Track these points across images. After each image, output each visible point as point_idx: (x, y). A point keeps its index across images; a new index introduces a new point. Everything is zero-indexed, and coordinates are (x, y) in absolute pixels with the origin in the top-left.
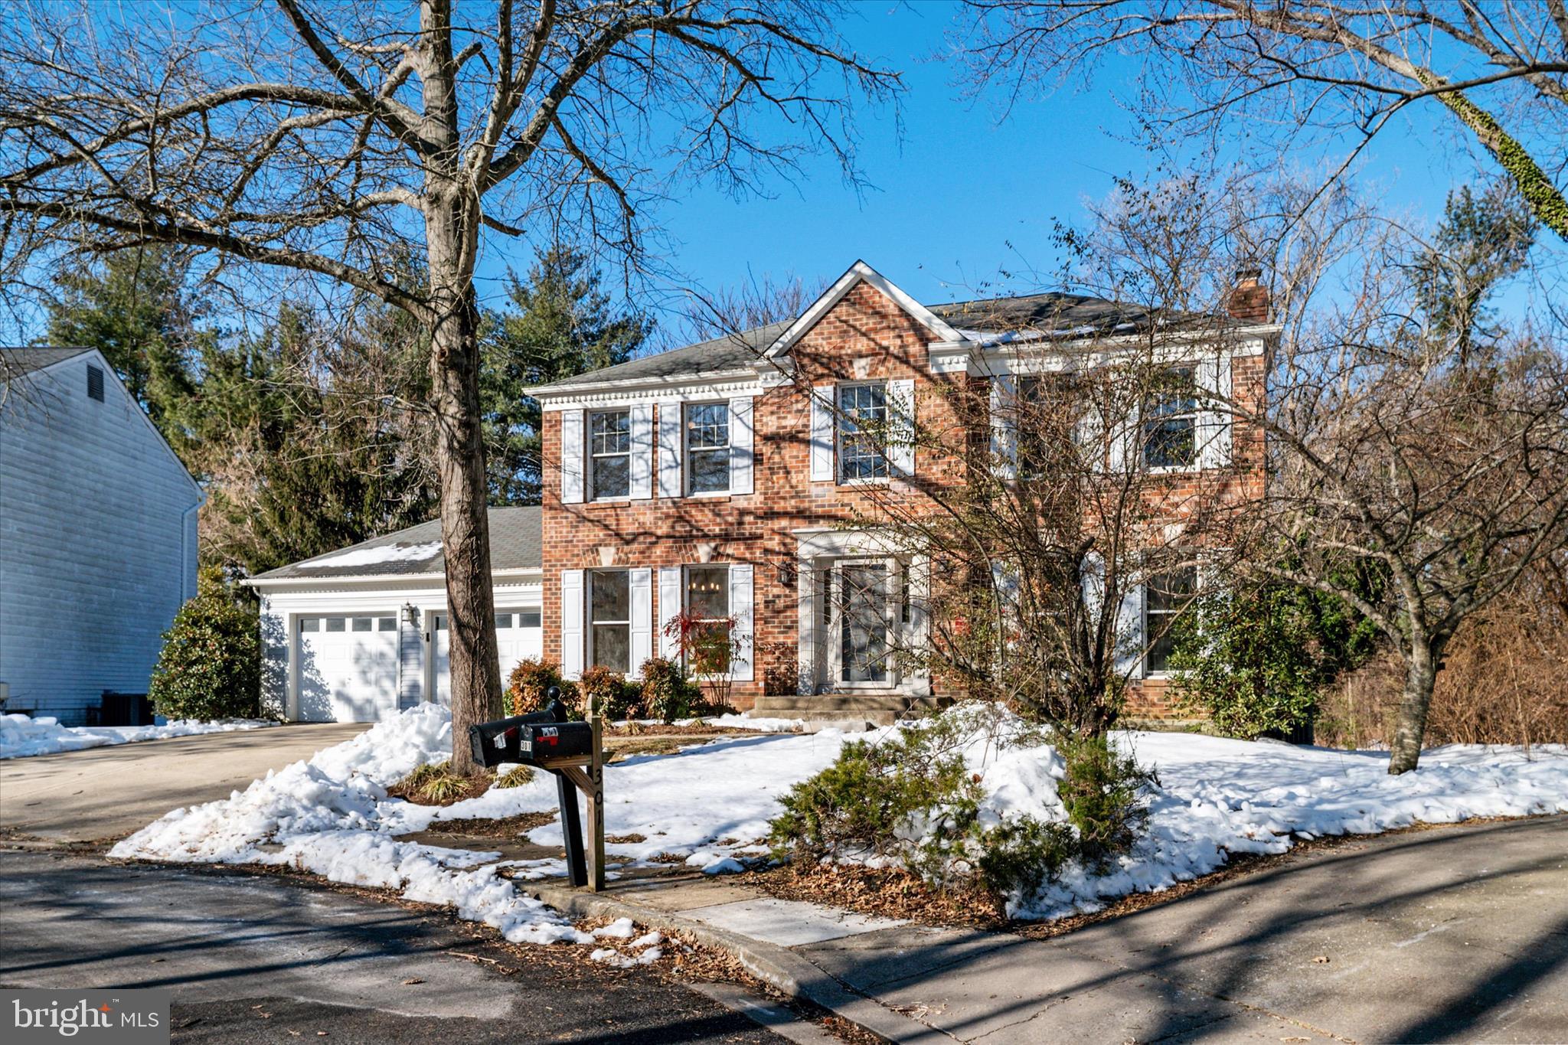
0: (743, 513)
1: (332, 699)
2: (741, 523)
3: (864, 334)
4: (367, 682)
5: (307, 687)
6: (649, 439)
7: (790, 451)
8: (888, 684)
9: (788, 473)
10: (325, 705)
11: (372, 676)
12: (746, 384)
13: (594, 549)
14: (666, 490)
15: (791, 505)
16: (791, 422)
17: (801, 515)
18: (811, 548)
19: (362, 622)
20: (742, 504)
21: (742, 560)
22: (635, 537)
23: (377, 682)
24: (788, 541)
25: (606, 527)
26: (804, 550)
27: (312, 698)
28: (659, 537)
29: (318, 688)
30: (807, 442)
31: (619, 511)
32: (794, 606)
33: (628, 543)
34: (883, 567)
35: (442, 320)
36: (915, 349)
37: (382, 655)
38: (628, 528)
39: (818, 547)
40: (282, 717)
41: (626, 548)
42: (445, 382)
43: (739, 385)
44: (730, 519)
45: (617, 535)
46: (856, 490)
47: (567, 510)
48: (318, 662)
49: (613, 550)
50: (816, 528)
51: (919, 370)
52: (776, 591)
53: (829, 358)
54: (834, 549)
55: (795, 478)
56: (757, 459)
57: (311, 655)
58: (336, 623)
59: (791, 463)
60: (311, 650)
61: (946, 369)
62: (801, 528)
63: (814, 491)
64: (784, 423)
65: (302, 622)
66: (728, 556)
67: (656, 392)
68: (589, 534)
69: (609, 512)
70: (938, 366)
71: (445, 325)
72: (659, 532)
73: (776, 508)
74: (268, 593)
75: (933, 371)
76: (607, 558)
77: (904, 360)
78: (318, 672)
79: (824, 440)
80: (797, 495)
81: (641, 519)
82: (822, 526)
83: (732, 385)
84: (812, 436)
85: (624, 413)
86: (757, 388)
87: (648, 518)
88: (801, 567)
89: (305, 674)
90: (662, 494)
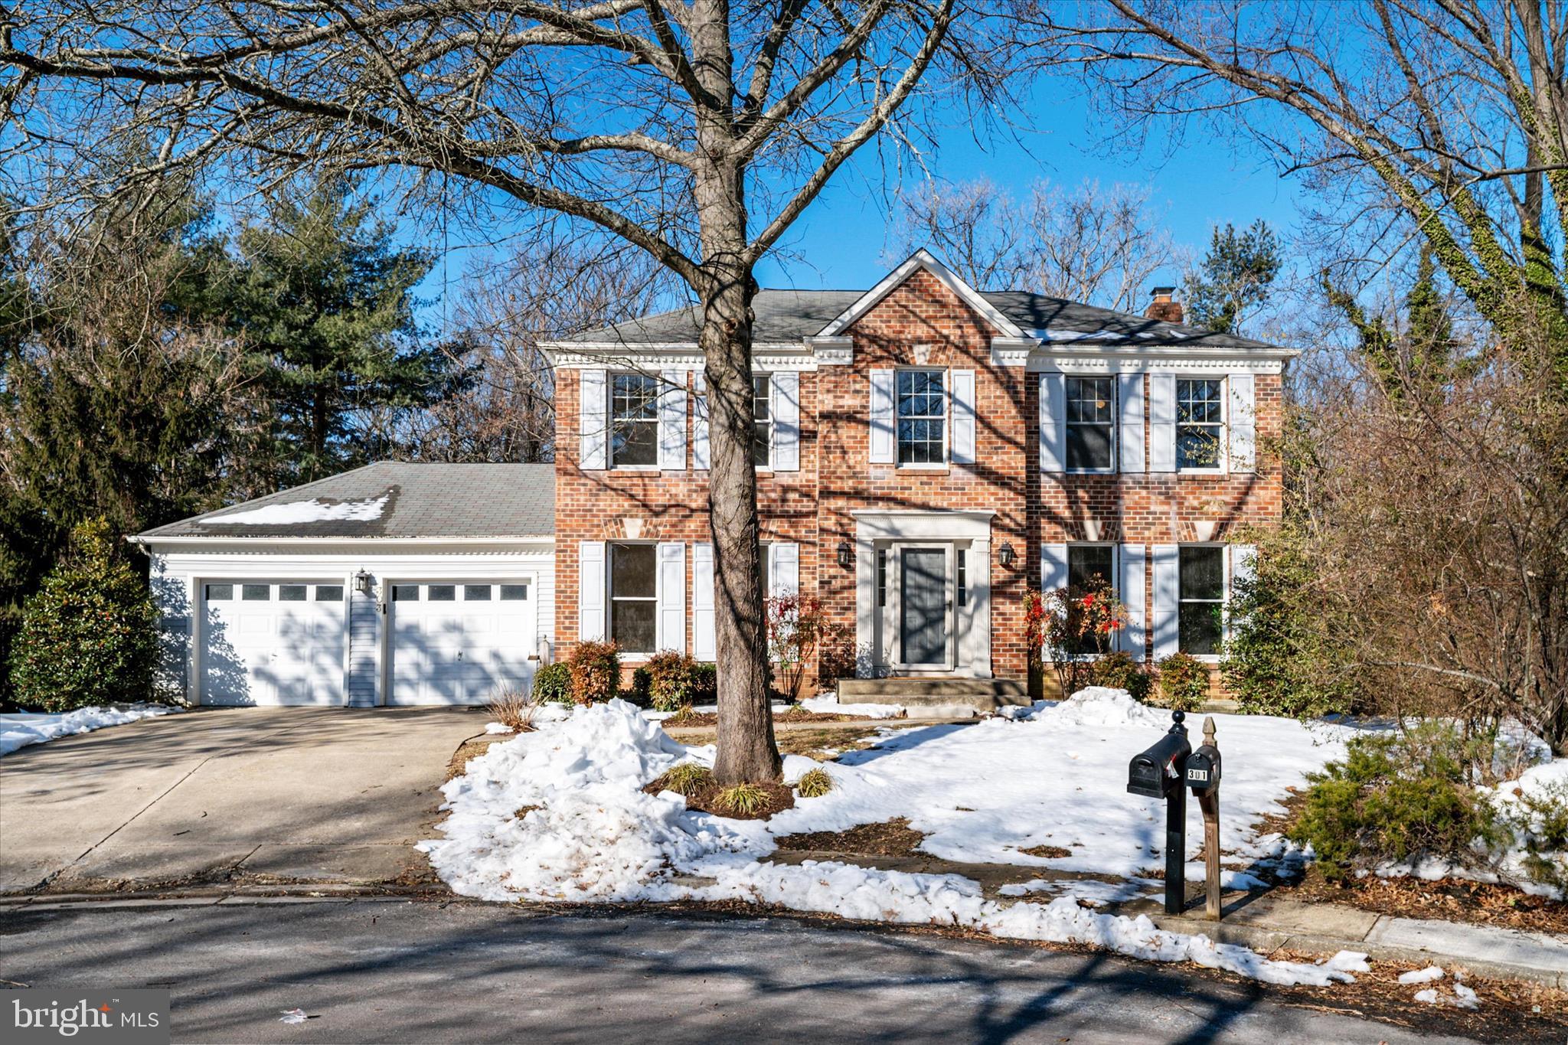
0: (786, 489)
1: (249, 679)
2: (784, 500)
3: (924, 321)
4: (298, 658)
5: (214, 665)
6: (683, 406)
7: (847, 433)
8: (948, 666)
9: (844, 452)
10: (239, 686)
11: (305, 651)
12: (792, 359)
13: (618, 519)
14: (702, 462)
15: (848, 485)
16: (849, 402)
17: (857, 495)
18: (871, 530)
19: (294, 591)
20: (787, 480)
21: (785, 538)
22: (666, 508)
23: (312, 658)
24: (845, 521)
25: (632, 497)
26: (861, 531)
27: (221, 678)
28: (692, 511)
29: (231, 666)
30: (867, 423)
31: (647, 481)
32: (852, 586)
33: (657, 514)
34: (942, 551)
35: (724, 287)
36: (975, 340)
37: (320, 627)
38: (658, 499)
39: (878, 529)
40: (181, 700)
41: (655, 520)
42: (729, 355)
43: (784, 359)
44: (773, 495)
45: (645, 506)
46: (914, 474)
47: (585, 476)
48: (229, 636)
49: (640, 522)
50: (874, 510)
51: (979, 361)
52: (832, 571)
53: (889, 341)
54: (893, 531)
55: (852, 459)
56: (806, 436)
57: (221, 626)
58: (257, 590)
59: (847, 443)
60: (220, 621)
61: (1007, 363)
62: (858, 508)
63: (873, 472)
64: (841, 402)
65: (209, 589)
66: (771, 533)
67: (692, 359)
68: (612, 504)
69: (636, 481)
70: (997, 358)
71: (727, 293)
72: (694, 505)
73: (833, 487)
74: (161, 553)
75: (992, 363)
76: (633, 530)
77: (964, 349)
78: (230, 647)
79: (885, 422)
80: (855, 475)
81: (673, 491)
82: (880, 508)
83: (777, 359)
84: (871, 417)
85: (652, 377)
86: (810, 364)
87: (681, 490)
88: (858, 549)
89: (211, 649)
90: (697, 465)
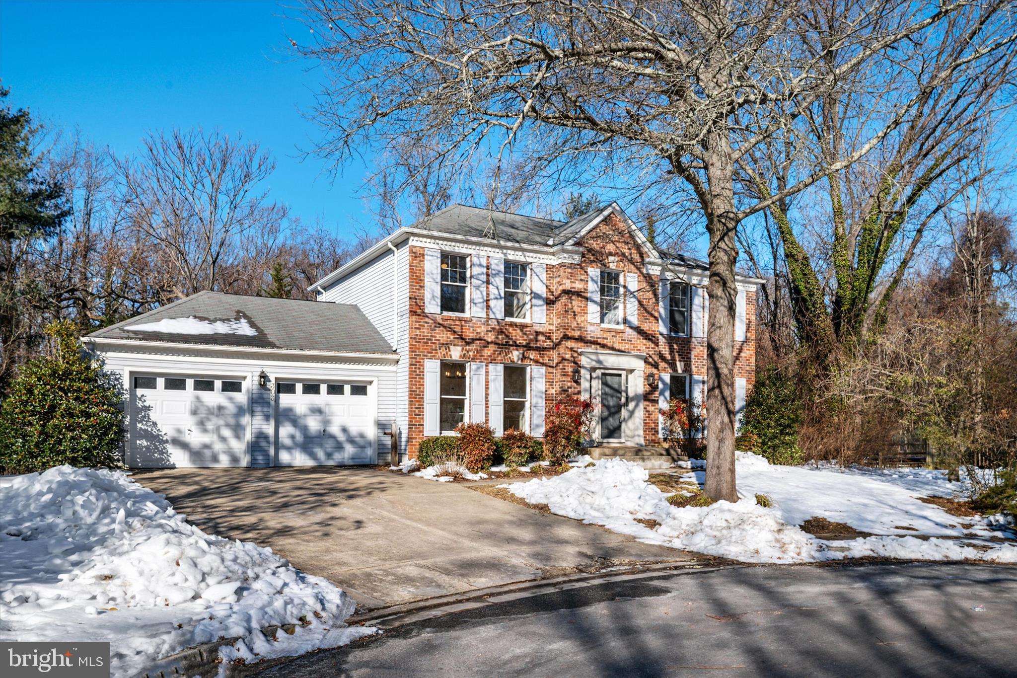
0: (538, 333)
1: (170, 448)
2: (537, 340)
3: (613, 243)
4: (205, 431)
5: (141, 437)
6: (484, 278)
7: (576, 303)
8: (622, 440)
9: (575, 315)
10: (162, 453)
11: (210, 426)
12: (542, 256)
13: (447, 345)
14: (494, 313)
15: (577, 334)
16: (578, 286)
17: (580, 339)
18: (589, 360)
19: (204, 384)
20: (538, 328)
21: (537, 362)
22: (473, 340)
23: (216, 431)
24: (575, 355)
25: (455, 332)
26: (584, 361)
27: (147, 447)
28: (488, 343)
29: (155, 438)
30: (587, 299)
31: (463, 323)
32: (579, 393)
33: (468, 344)
34: (620, 375)
36: (636, 257)
37: (220, 408)
38: (469, 334)
39: (592, 360)
40: (120, 464)
41: (468, 348)
43: (538, 255)
44: (532, 337)
45: (462, 339)
46: (609, 330)
47: (427, 317)
48: (154, 416)
49: (459, 348)
50: (590, 350)
51: (639, 269)
52: (569, 384)
53: (597, 251)
54: (599, 362)
55: (579, 319)
56: (549, 302)
57: (148, 408)
58: (175, 383)
59: (576, 309)
60: (146, 404)
61: (651, 272)
62: (580, 347)
63: (590, 328)
64: (574, 285)
65: (142, 380)
66: (530, 359)
67: (488, 249)
68: (443, 336)
69: (457, 323)
70: (647, 270)
72: (489, 340)
73: (570, 334)
74: (102, 351)
75: (645, 271)
76: (456, 353)
77: (631, 261)
78: (155, 424)
79: (596, 299)
80: (580, 329)
81: (478, 330)
83: (535, 255)
84: (589, 295)
85: (463, 258)
86: (554, 261)
87: (482, 330)
88: (583, 371)
89: (139, 425)
90: (492, 316)
